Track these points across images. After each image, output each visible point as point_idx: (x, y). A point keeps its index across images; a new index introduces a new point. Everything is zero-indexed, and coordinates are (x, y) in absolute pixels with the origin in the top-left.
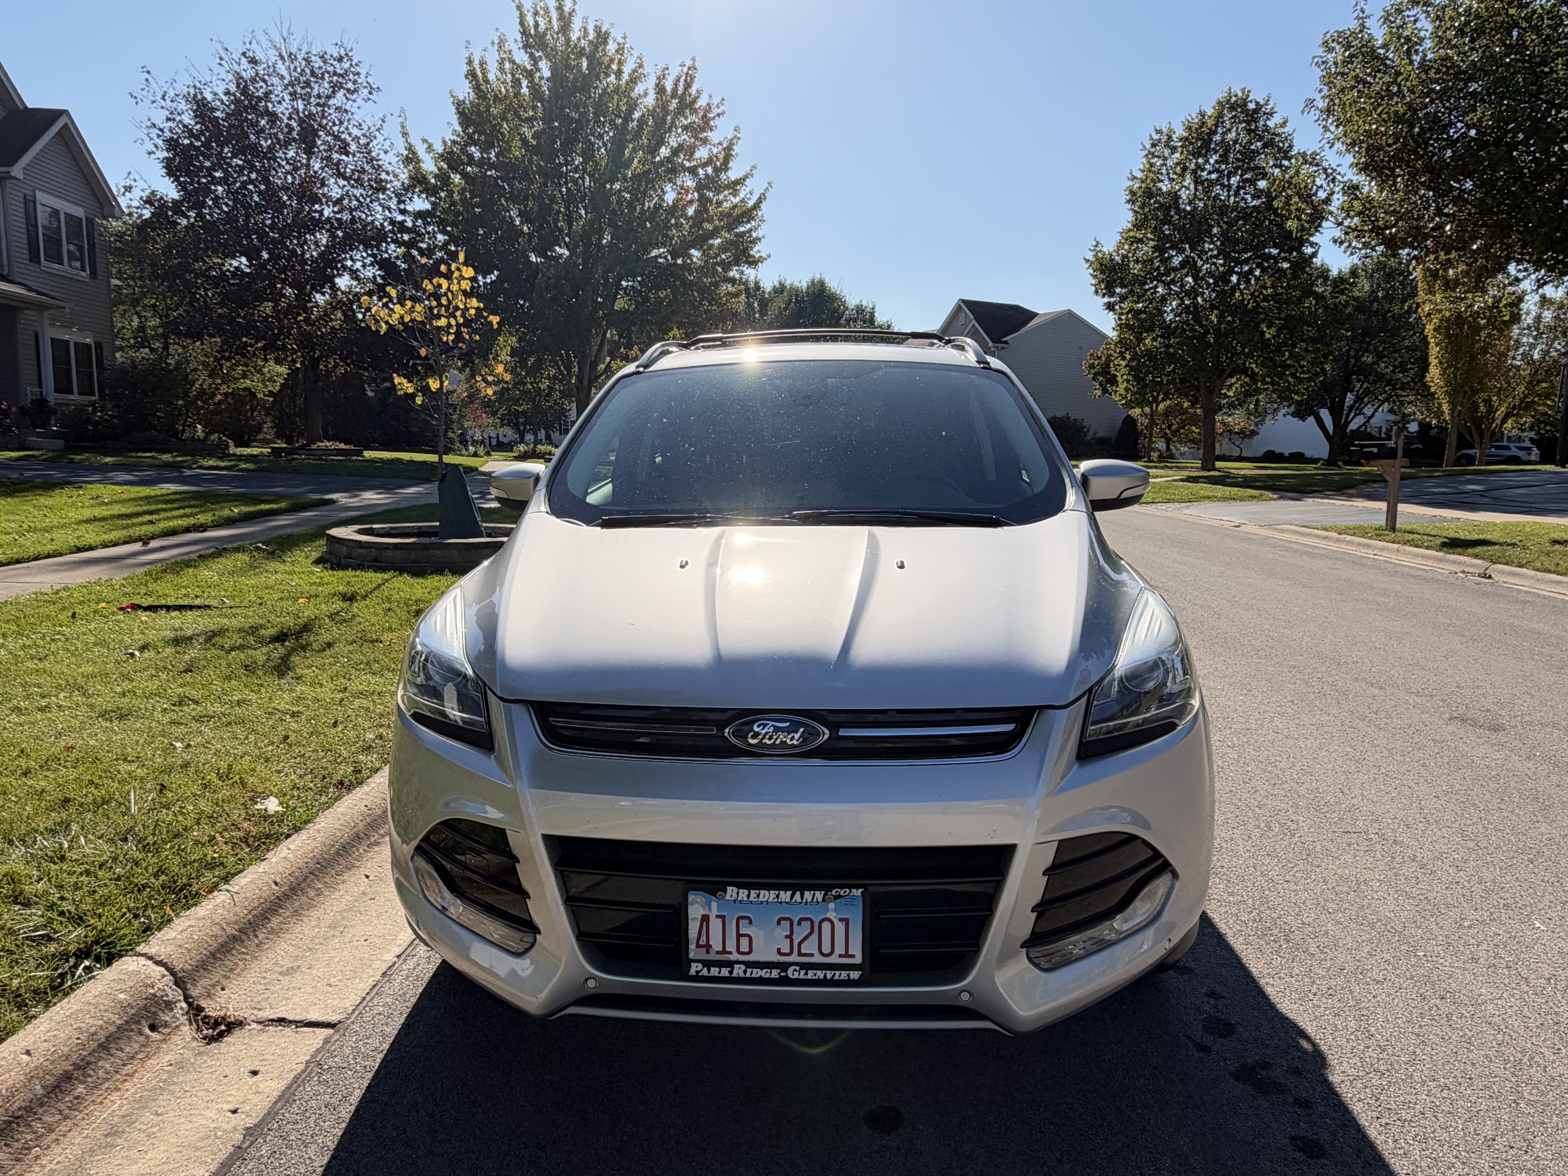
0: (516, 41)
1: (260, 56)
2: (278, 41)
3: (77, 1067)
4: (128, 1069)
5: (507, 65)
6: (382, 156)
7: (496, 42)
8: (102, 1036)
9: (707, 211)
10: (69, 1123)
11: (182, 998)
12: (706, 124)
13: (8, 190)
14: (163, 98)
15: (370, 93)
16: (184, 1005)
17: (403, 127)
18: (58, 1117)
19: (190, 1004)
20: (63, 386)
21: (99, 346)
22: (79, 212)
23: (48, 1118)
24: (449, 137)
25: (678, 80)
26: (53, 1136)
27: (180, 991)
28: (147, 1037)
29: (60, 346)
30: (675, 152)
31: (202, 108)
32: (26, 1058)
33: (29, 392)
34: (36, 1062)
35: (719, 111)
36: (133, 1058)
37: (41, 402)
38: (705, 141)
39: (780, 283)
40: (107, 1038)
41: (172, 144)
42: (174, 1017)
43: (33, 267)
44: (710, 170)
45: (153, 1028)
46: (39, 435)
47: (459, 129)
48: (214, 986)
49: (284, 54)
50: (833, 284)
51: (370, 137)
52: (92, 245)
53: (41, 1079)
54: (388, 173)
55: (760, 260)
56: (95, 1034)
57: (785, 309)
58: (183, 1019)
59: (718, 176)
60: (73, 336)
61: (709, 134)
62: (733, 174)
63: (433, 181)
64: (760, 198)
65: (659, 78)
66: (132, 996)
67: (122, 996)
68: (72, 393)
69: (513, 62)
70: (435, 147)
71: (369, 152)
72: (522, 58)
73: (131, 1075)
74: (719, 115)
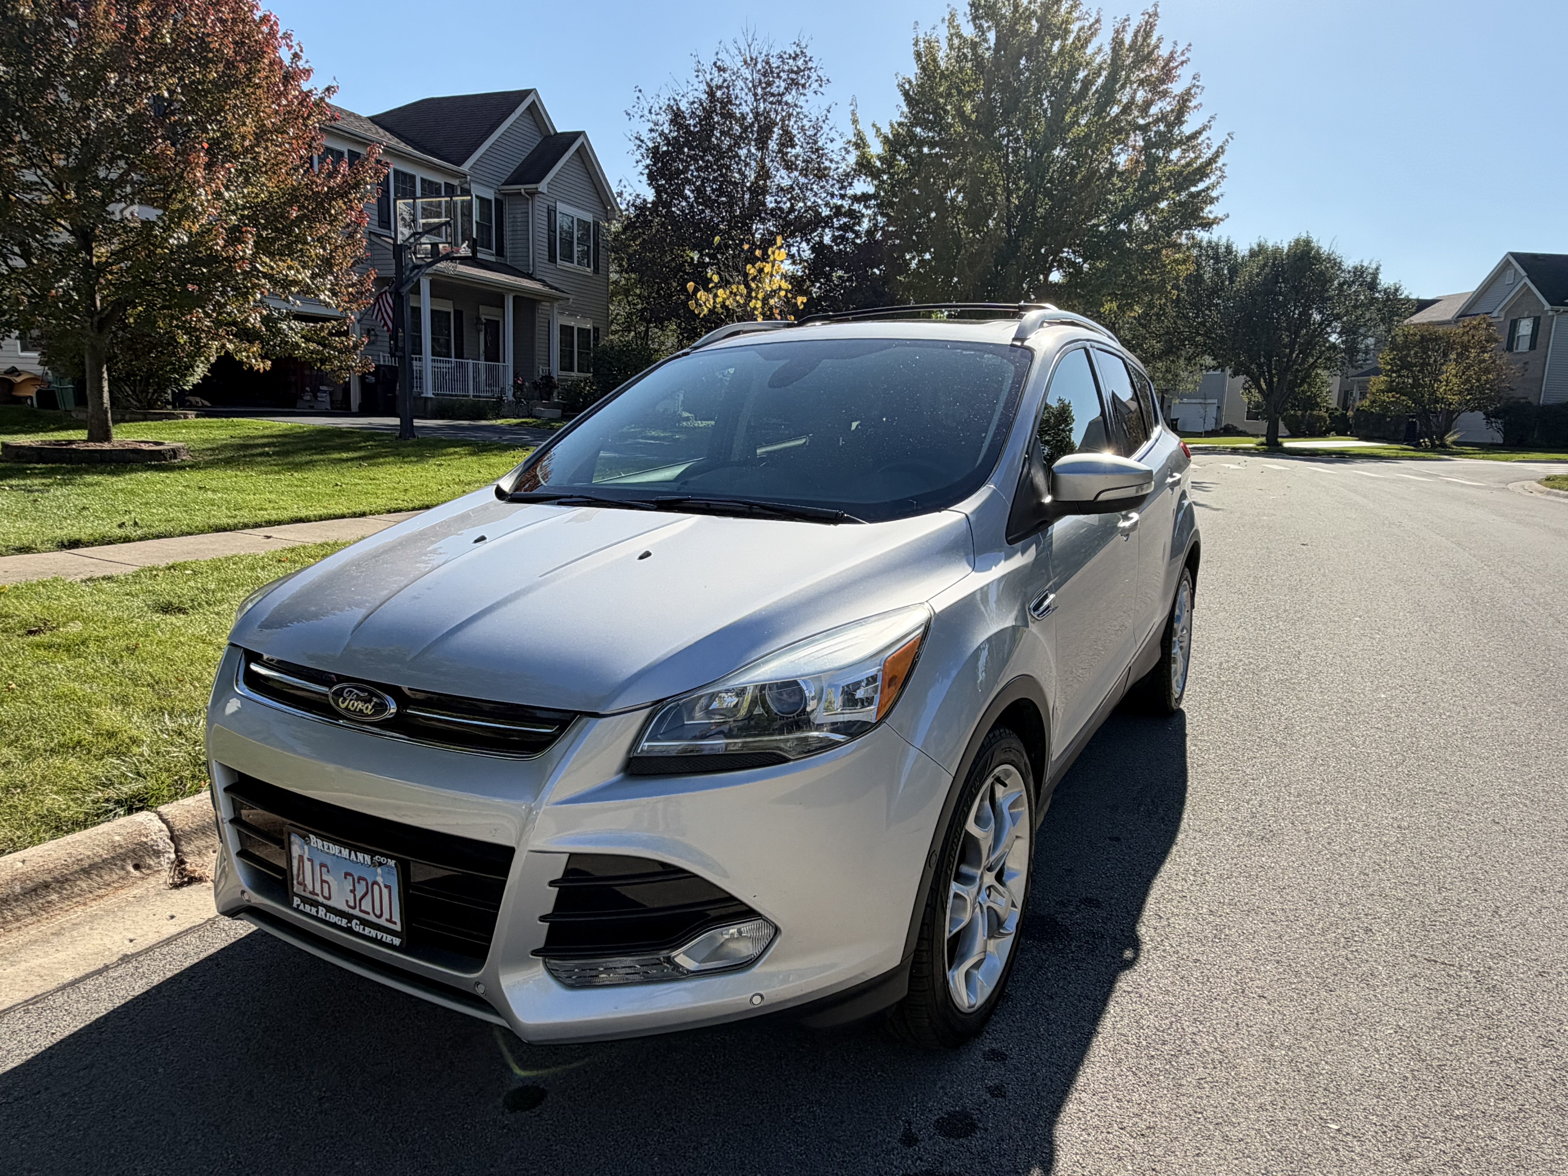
0: (965, 14)
1: (728, 63)
2: (743, 46)
3: (56, 880)
4: (102, 892)
5: (956, 42)
6: (829, 145)
7: (947, 18)
8: (86, 864)
9: (1154, 173)
10: (35, 918)
11: (173, 850)
12: (1167, 74)
13: (537, 203)
14: (650, 112)
15: (821, 86)
16: (173, 856)
17: (853, 113)
18: (27, 912)
19: (177, 856)
20: (567, 366)
21: (596, 330)
22: (589, 217)
23: (18, 911)
24: (897, 118)
25: (1138, 31)
26: (18, 924)
27: (172, 845)
28: (128, 872)
29: (566, 330)
30: (1126, 109)
31: (677, 117)
32: (20, 865)
33: (541, 370)
34: (25, 870)
35: (1183, 58)
36: (109, 885)
37: (548, 378)
38: (1165, 94)
39: (1259, 245)
40: (90, 866)
41: (655, 152)
42: (159, 863)
43: (551, 266)
44: (1162, 127)
45: (137, 867)
46: (544, 406)
47: (906, 110)
48: (207, 848)
49: (749, 59)
50: (1324, 244)
51: (817, 128)
52: (597, 244)
53: (22, 882)
54: (831, 161)
55: (1216, 221)
56: (81, 860)
57: (1258, 275)
58: (166, 866)
59: (1170, 132)
60: (576, 323)
61: (1170, 85)
62: (1187, 129)
63: (878, 164)
64: (1217, 152)
65: (1117, 32)
66: (125, 840)
67: (117, 838)
68: (573, 371)
69: (960, 36)
70: (883, 131)
71: (816, 142)
72: (968, 31)
73: (101, 897)
74: (1182, 63)
